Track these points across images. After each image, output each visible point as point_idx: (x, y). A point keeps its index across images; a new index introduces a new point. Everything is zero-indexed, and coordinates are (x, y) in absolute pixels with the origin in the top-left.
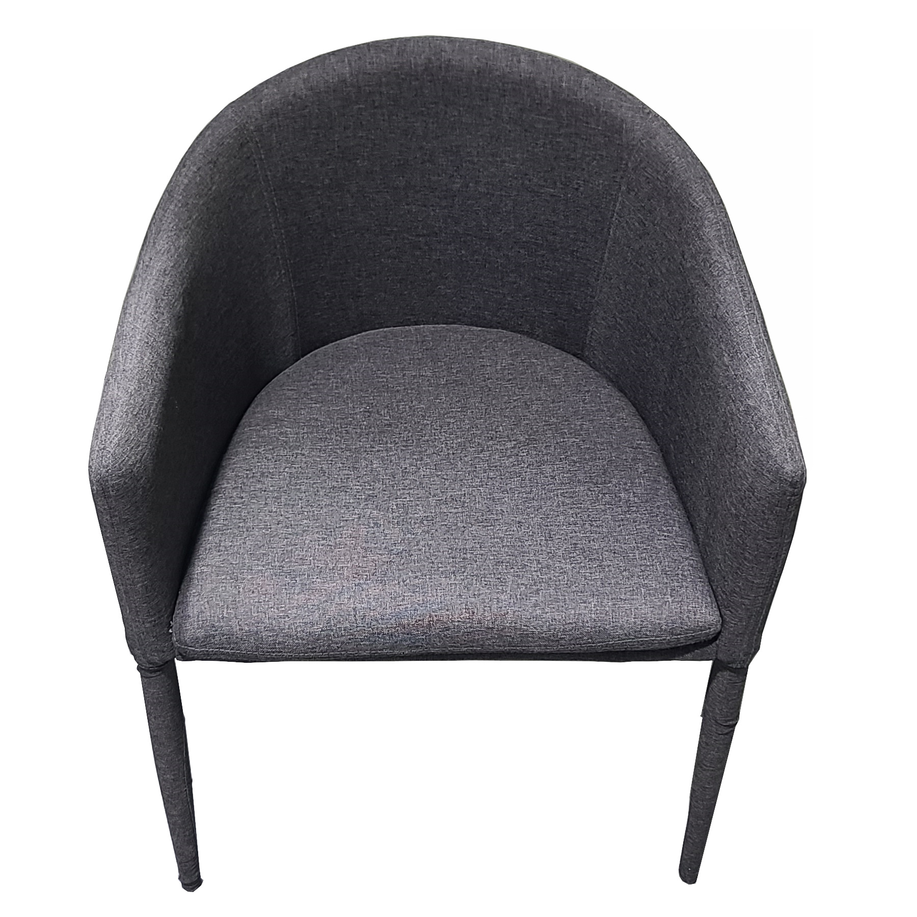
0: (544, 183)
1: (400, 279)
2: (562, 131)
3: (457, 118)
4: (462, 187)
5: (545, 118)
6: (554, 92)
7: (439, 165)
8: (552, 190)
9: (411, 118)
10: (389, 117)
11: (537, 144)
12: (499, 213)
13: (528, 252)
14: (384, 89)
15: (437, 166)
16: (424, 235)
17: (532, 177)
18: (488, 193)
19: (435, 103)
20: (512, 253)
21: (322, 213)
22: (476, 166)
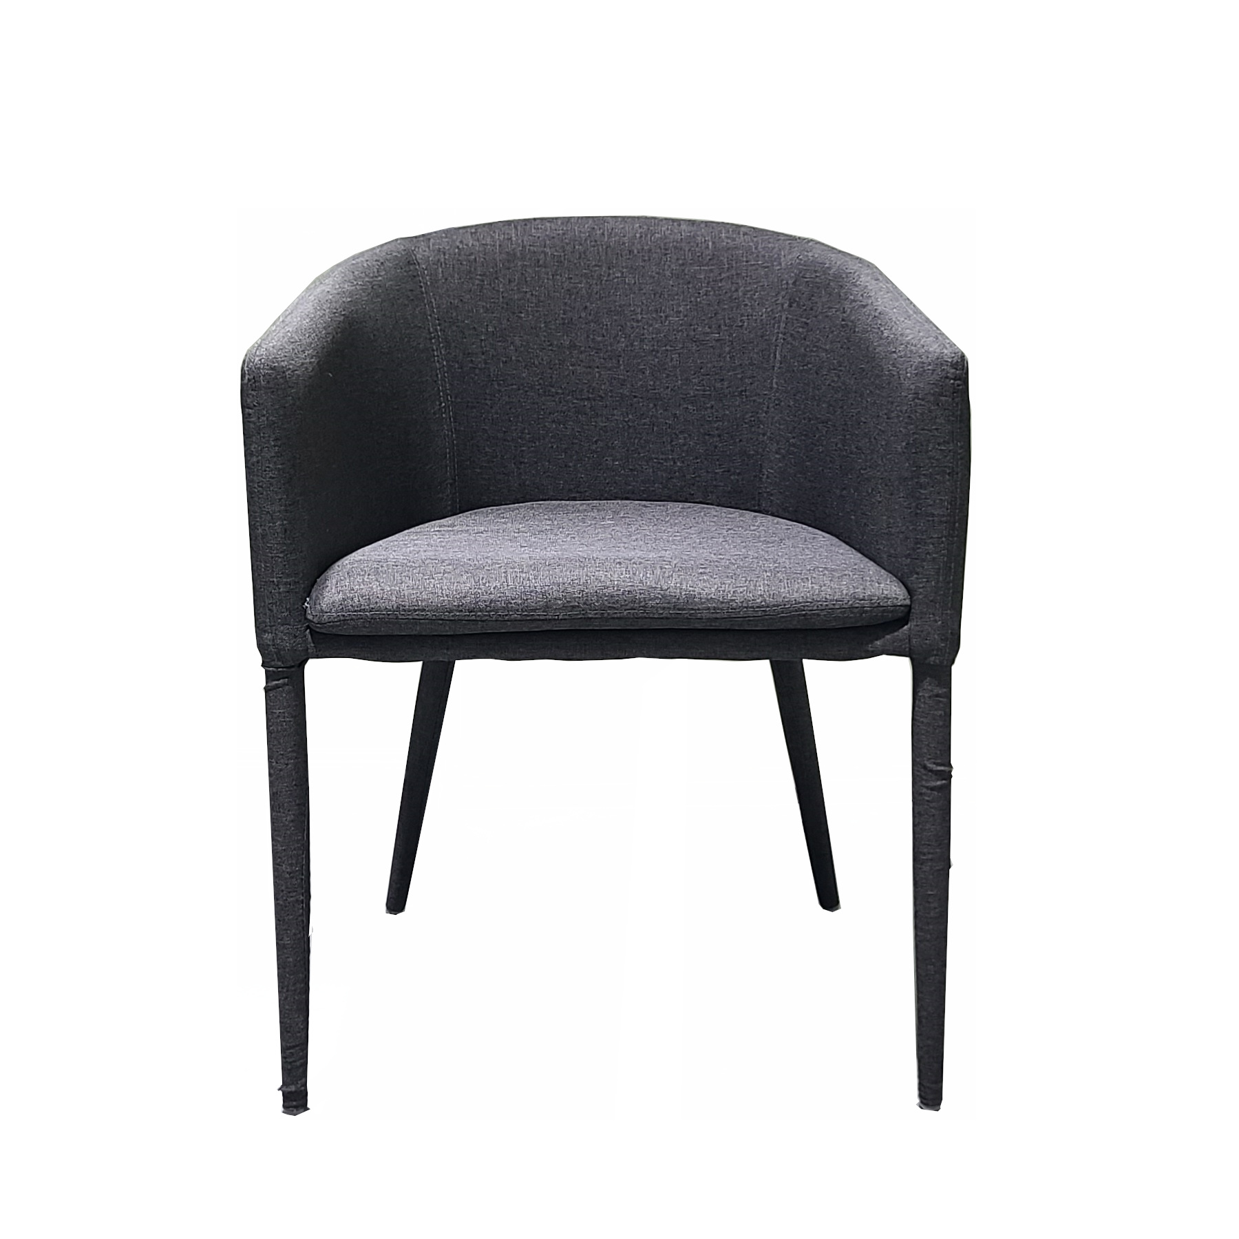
0: (709, 330)
1: (566, 449)
2: (723, 275)
3: (620, 279)
4: (627, 346)
5: (706, 268)
6: (713, 243)
7: (603, 325)
8: (718, 335)
9: (575, 280)
10: (553, 275)
11: (699, 293)
12: (665, 369)
13: (697, 407)
14: (547, 250)
15: (601, 326)
16: (588, 399)
17: (696, 326)
18: (652, 351)
19: (599, 266)
20: (680, 411)
21: (485, 359)
22: (640, 324)
